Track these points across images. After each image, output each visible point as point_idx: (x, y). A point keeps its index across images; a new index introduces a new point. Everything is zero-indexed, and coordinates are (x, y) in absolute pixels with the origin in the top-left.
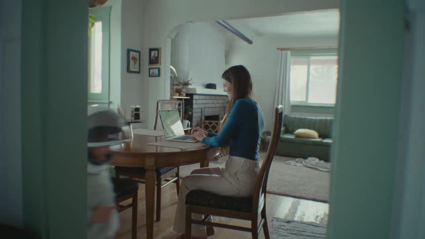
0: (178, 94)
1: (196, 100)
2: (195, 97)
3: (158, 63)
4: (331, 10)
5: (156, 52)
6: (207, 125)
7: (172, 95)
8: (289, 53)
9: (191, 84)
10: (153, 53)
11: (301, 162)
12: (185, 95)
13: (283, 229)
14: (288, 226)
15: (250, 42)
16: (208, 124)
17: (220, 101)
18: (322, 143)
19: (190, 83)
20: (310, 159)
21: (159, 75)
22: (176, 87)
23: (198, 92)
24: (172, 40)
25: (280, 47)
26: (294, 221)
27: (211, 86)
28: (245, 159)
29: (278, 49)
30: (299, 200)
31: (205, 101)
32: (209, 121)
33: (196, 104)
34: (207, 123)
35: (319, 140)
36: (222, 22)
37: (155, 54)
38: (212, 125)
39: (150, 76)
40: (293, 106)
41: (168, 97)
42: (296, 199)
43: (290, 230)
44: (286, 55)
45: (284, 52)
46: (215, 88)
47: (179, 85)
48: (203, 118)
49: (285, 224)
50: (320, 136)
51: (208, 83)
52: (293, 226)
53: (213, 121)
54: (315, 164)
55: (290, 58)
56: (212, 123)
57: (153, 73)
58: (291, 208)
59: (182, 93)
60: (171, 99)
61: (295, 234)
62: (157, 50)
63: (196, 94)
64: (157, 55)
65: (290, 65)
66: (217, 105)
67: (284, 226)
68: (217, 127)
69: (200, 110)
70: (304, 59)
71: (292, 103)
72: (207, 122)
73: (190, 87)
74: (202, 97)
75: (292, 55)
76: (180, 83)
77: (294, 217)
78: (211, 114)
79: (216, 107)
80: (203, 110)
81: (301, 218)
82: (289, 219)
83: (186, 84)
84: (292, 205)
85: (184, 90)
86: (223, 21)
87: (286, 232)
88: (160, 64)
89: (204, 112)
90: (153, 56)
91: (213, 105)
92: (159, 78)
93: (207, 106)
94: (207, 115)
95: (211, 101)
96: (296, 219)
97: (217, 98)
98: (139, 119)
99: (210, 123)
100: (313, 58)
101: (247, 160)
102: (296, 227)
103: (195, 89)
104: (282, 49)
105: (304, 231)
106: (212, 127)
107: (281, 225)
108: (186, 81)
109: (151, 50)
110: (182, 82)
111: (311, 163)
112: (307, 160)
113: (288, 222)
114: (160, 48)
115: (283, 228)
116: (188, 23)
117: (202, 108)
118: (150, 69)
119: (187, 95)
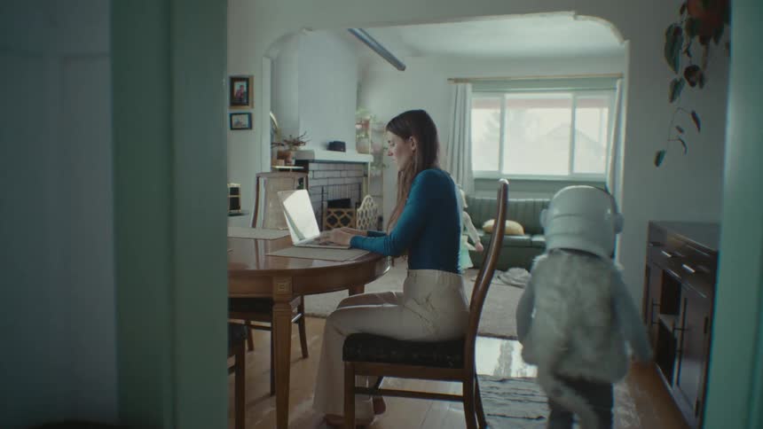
0: (283, 161)
1: (313, 171)
2: (312, 166)
3: (247, 104)
4: (559, 13)
5: (244, 84)
6: (333, 217)
7: (273, 163)
8: (469, 87)
9: (304, 143)
10: (237, 86)
11: (499, 277)
12: (293, 162)
13: (496, 394)
14: (504, 388)
15: (401, 67)
16: (335, 216)
17: (352, 174)
18: (532, 242)
19: (304, 140)
20: (513, 270)
21: (250, 127)
22: (276, 149)
23: (317, 157)
24: (272, 63)
25: (454, 76)
26: (512, 379)
27: (336, 146)
28: (441, 272)
29: (450, 79)
30: (510, 341)
31: (328, 174)
32: (335, 210)
33: (313, 178)
34: (333, 214)
35: (526, 237)
36: (358, 31)
37: (242, 86)
38: (342, 216)
39: (232, 129)
40: (477, 180)
41: (267, 168)
42: (505, 342)
43: (509, 394)
44: (465, 91)
45: (460, 85)
46: (344, 151)
47: (283, 145)
48: (325, 204)
49: (497, 384)
50: (526, 231)
51: (332, 140)
52: (512, 386)
53: (343, 210)
54: (523, 279)
55: (472, 98)
56: (342, 213)
57: (238, 123)
58: (501, 357)
59: (290, 159)
60: (274, 170)
61: (520, 401)
62: (247, 80)
63: (313, 161)
64: (245, 89)
65: (471, 108)
66: (348, 181)
67: (497, 388)
68: (352, 221)
69: (320, 190)
70: (494, 98)
71: (475, 175)
72: (333, 211)
73: (302, 148)
74: (322, 167)
75: (473, 91)
76: (285, 141)
77: (510, 371)
78: (337, 197)
79: (345, 185)
80: (325, 189)
81: (522, 373)
82: (503, 375)
83: (297, 143)
84: (501, 350)
85: (293, 153)
86: (361, 30)
87: (503, 398)
88: (253, 107)
89: (327, 193)
90: (238, 92)
91: (341, 181)
92: (250, 131)
93: (331, 182)
94: (331, 198)
95: (336, 174)
96: (513, 375)
97: (347, 166)
98: (238, 208)
99: (340, 213)
100: (509, 96)
101: (445, 273)
102: (517, 389)
103: (312, 153)
104: (457, 81)
105: (533, 395)
106: (342, 220)
107: (492, 387)
108: (295, 136)
109: (233, 80)
110: (288, 138)
111: (516, 278)
112: (507, 274)
113: (503, 381)
114: (252, 77)
115: (497, 391)
116: (304, 31)
117: (322, 187)
118: (231, 115)
119: (298, 163)
